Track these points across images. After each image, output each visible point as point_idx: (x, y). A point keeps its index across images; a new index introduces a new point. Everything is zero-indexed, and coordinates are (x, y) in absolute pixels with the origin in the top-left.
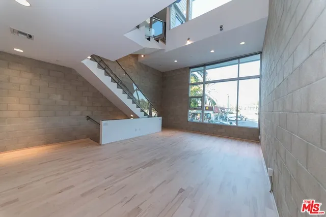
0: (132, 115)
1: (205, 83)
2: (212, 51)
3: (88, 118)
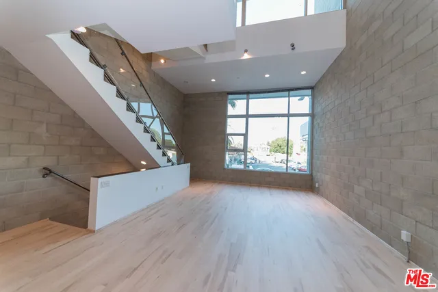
0: (144, 163)
1: (247, 116)
2: (267, 76)
3: (47, 172)
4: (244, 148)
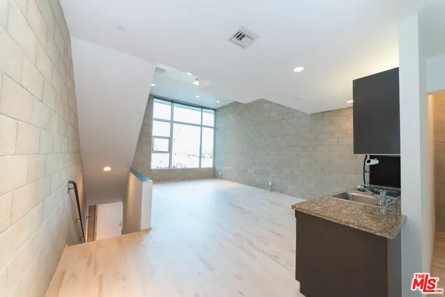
4: (169, 150)
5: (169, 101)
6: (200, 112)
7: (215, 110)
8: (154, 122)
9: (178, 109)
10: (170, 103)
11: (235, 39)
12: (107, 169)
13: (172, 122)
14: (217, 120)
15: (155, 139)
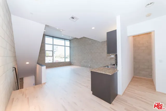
4: (52, 55)
5: (52, 37)
6: (64, 41)
7: (70, 40)
8: (46, 45)
9: (55, 40)
10: (52, 38)
11: (71, 19)
12: (27, 63)
13: (53, 45)
14: (71, 44)
15: (46, 51)
